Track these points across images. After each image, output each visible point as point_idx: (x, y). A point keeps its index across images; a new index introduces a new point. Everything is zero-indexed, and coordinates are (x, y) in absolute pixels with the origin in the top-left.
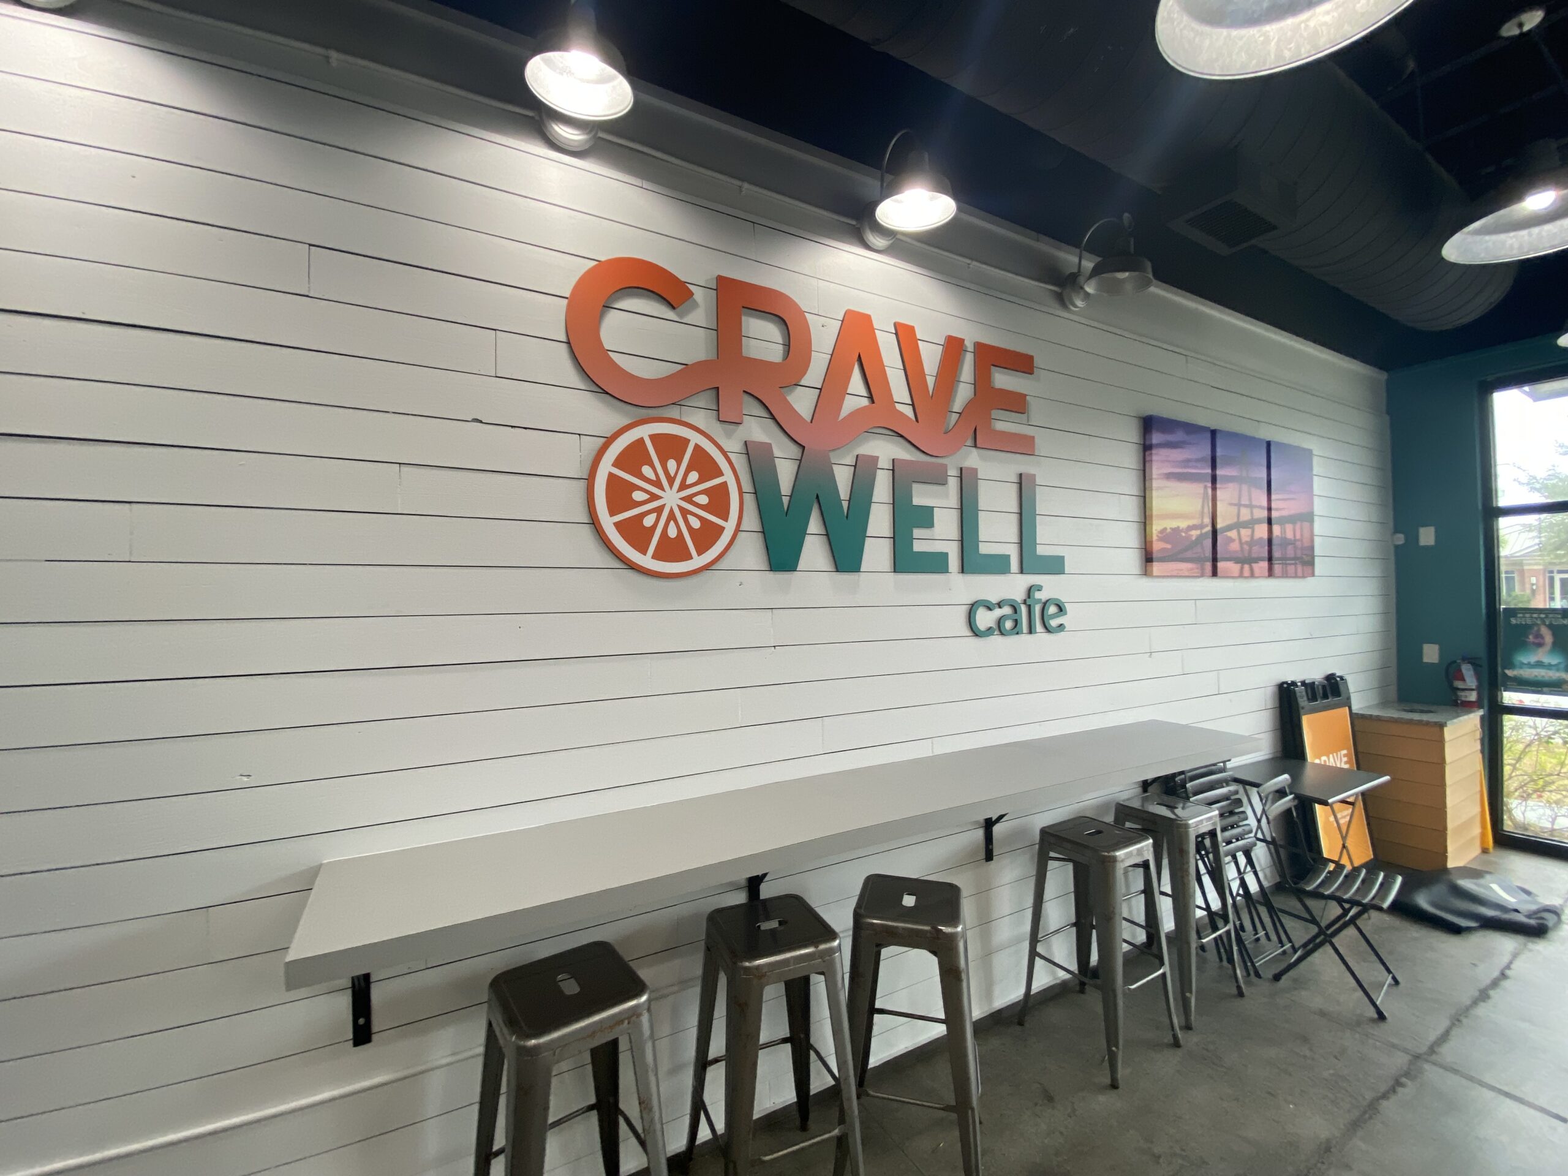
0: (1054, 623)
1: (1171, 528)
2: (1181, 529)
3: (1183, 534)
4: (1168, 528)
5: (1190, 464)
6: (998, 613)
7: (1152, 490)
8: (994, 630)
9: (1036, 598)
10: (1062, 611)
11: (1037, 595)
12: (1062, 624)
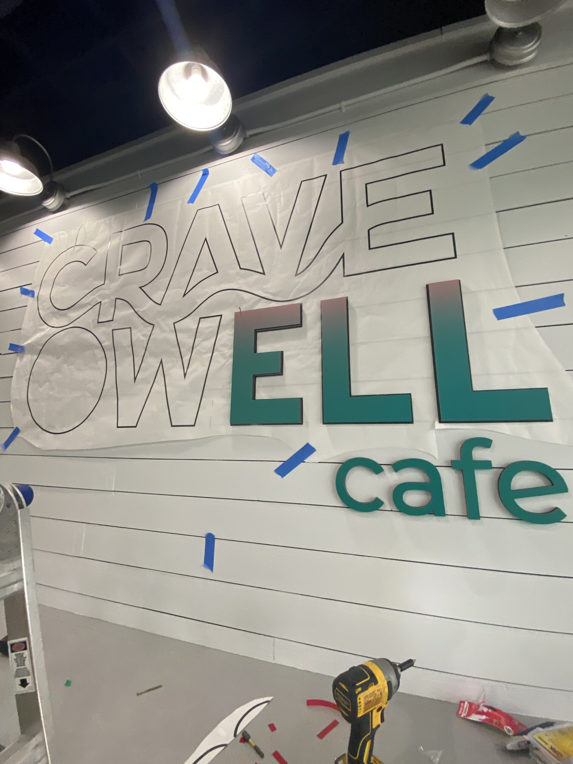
0: (530, 505)
6: (392, 478)
8: (382, 503)
9: (477, 459)
10: (553, 485)
11: (479, 454)
12: (556, 508)
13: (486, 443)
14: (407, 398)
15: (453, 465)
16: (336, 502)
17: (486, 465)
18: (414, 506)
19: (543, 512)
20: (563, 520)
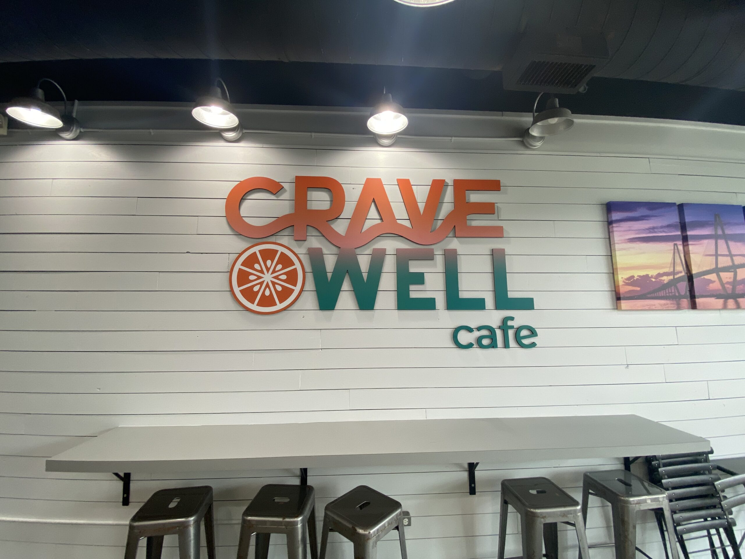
0: (526, 342)
1: (638, 276)
2: (650, 276)
3: (654, 280)
4: (636, 276)
5: (656, 230)
6: (477, 334)
7: (615, 251)
8: (473, 345)
9: (509, 325)
10: (533, 334)
11: (510, 323)
12: (534, 342)
13: (512, 319)
14: (483, 300)
15: (500, 328)
16: (453, 345)
17: (512, 327)
18: (486, 345)
19: (530, 344)
20: (536, 347)
